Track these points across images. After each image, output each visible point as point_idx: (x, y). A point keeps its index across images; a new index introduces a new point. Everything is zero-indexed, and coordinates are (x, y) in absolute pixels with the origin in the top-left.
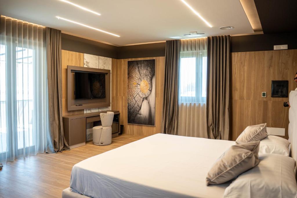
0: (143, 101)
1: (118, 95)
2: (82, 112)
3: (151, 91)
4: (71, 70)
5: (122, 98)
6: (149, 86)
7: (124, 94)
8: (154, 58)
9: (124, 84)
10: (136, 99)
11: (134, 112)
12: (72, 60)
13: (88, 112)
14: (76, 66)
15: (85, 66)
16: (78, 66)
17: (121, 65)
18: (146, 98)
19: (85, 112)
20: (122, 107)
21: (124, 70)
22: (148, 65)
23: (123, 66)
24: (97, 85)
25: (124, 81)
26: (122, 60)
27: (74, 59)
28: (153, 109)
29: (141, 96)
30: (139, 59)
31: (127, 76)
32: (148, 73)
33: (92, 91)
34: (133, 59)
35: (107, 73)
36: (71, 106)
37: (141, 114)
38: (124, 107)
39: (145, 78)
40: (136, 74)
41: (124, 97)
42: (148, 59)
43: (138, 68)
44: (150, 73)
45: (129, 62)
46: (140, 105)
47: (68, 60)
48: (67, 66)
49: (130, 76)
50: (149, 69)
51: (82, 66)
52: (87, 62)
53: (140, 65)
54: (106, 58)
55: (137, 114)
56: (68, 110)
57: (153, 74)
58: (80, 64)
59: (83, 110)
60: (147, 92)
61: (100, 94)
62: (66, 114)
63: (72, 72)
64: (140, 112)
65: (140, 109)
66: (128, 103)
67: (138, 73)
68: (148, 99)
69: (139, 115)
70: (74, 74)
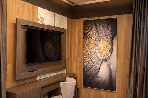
0: (102, 63)
1: (73, 56)
2: (35, 79)
3: (112, 52)
4: (22, 25)
5: (77, 59)
6: (109, 47)
7: (79, 55)
8: (116, 16)
9: (79, 45)
10: (94, 60)
11: (90, 75)
12: (23, 13)
13: (43, 77)
14: (29, 20)
15: (39, 22)
16: (31, 21)
17: (75, 25)
18: (106, 60)
19: (39, 78)
20: (77, 69)
21: (80, 31)
22: (108, 25)
23: (78, 26)
24: (49, 45)
25: (79, 42)
26: (77, 19)
27: (26, 12)
28: (115, 73)
29: (100, 58)
30: (97, 18)
31: (82, 36)
32: (108, 33)
33: (43, 51)
34: (90, 19)
35: (63, 33)
36: (21, 72)
37: (99, 78)
38: (78, 70)
39: (105, 39)
40: (94, 34)
41: (79, 59)
42: (108, 17)
43: (96, 27)
44: (111, 32)
45: (85, 21)
46: (98, 67)
47: (18, 11)
48: (17, 19)
49: (86, 36)
50: (109, 28)
51: (36, 21)
52: (41, 18)
53: (98, 25)
54: (61, 16)
55: (94, 77)
56: (17, 79)
57: (114, 34)
58: (33, 19)
59: (37, 76)
60: (106, 54)
61: (53, 54)
62: (14, 84)
63: (23, 29)
64: (98, 75)
65: (98, 71)
66: (84, 65)
67: (96, 33)
68: (108, 61)
69: (96, 78)
70: (26, 30)
